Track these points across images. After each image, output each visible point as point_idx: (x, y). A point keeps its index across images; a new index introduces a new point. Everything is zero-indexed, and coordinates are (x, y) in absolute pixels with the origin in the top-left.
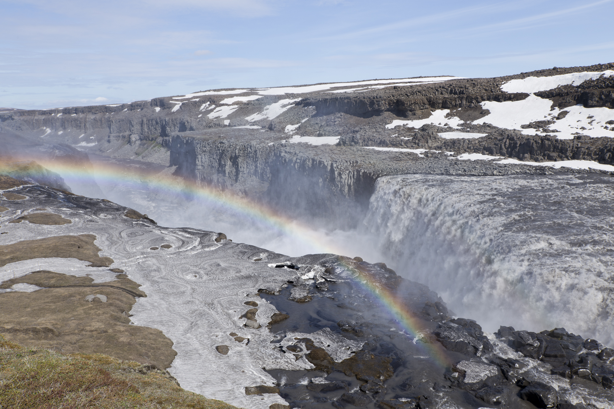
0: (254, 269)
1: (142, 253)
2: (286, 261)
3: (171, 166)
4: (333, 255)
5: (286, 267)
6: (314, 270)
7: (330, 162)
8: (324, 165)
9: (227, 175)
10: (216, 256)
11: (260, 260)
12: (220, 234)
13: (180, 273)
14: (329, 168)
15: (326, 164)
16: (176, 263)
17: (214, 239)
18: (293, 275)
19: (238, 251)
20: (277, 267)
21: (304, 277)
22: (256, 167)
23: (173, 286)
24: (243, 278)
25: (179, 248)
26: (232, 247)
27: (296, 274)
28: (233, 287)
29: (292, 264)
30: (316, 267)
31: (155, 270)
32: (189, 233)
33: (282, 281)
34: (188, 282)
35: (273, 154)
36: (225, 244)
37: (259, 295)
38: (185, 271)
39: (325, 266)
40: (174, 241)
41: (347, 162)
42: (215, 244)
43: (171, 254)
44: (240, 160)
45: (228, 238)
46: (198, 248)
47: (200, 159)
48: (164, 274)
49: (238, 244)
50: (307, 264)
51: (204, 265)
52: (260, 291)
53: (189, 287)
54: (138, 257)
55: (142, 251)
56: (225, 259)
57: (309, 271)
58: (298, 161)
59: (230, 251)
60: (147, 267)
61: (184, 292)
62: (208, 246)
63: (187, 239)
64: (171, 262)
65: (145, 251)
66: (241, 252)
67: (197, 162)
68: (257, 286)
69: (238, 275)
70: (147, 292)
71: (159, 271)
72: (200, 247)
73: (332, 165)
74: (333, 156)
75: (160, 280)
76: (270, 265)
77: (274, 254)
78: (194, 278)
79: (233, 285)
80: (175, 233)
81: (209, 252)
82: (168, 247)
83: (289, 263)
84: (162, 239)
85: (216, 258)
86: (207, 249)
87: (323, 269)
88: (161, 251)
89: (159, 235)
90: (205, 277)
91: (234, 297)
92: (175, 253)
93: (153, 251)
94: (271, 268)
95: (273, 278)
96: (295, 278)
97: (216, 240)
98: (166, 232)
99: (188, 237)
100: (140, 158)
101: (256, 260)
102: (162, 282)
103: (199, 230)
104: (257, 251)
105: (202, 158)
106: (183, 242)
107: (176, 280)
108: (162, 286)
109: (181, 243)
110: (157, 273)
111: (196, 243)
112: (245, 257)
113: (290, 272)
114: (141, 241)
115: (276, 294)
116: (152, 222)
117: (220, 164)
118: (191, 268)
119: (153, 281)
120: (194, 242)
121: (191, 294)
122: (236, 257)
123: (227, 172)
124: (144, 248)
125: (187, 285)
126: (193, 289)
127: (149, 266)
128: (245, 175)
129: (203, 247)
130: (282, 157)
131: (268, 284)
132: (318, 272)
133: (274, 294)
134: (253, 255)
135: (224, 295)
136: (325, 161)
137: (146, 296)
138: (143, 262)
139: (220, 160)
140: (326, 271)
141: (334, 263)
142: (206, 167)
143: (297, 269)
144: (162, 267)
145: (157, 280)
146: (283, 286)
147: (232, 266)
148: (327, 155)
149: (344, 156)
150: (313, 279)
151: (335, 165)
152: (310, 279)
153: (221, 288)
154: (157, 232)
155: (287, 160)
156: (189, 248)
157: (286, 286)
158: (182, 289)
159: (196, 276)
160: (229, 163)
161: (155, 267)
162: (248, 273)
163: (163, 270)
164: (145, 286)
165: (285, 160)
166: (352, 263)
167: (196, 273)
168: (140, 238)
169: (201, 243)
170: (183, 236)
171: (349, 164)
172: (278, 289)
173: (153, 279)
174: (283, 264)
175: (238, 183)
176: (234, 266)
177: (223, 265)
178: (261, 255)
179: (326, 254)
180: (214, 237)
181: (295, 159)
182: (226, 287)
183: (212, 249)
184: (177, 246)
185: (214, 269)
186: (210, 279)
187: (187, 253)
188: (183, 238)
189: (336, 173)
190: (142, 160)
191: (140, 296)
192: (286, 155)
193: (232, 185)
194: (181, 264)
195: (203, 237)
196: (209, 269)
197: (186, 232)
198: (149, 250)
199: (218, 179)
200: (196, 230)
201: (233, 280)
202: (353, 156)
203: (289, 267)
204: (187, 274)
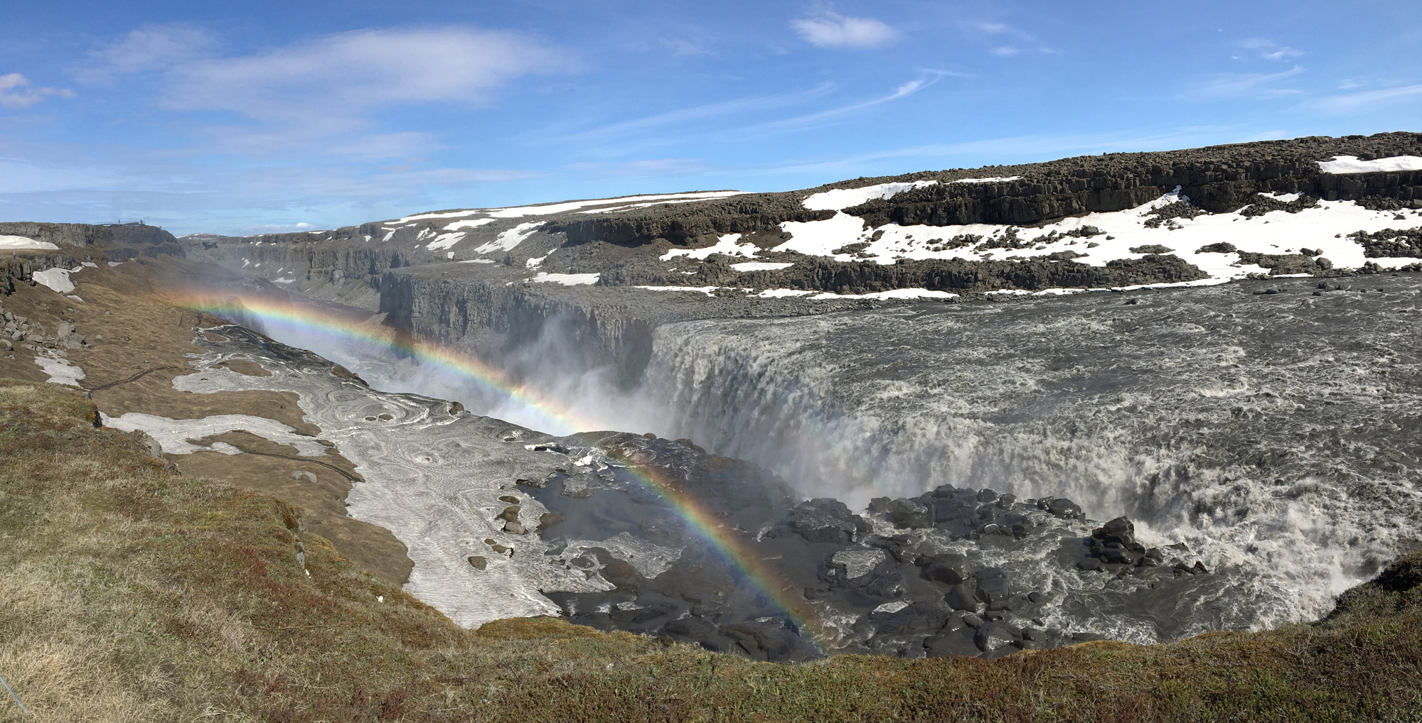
0: (507, 453)
1: (356, 424)
2: (549, 441)
3: (380, 312)
4: (616, 433)
5: (548, 450)
6: (591, 454)
7: (590, 308)
8: (582, 311)
9: (452, 325)
10: (453, 432)
11: (513, 439)
12: (455, 404)
13: (406, 453)
14: (589, 316)
15: (584, 310)
16: (400, 439)
17: (448, 410)
18: (563, 462)
19: (482, 426)
20: (537, 449)
21: (578, 464)
22: (490, 314)
23: (399, 471)
24: (492, 463)
25: (402, 420)
26: (473, 422)
27: (567, 459)
28: (481, 475)
29: (557, 445)
30: (594, 449)
31: (373, 448)
32: (414, 401)
33: (549, 469)
34: (418, 466)
35: (512, 297)
36: (463, 418)
37: (518, 488)
38: (414, 452)
39: (607, 449)
40: (396, 411)
41: (612, 307)
42: (450, 417)
43: (393, 428)
44: (469, 305)
45: (465, 409)
46: (427, 421)
47: (417, 304)
48: (385, 453)
49: (481, 418)
50: (580, 445)
51: (438, 444)
52: (519, 481)
53: (421, 474)
54: (351, 428)
55: (356, 420)
56: (466, 437)
57: (584, 455)
58: (547, 306)
59: (471, 427)
60: (363, 442)
61: (414, 480)
62: (441, 420)
63: (411, 409)
64: (393, 438)
65: (359, 420)
66: (486, 428)
67: (414, 308)
68: (514, 476)
69: (485, 459)
70: (365, 476)
71: (378, 450)
72: (429, 420)
73: (593, 311)
74: (593, 299)
75: (381, 461)
76: (527, 447)
77: (531, 431)
78: (426, 462)
79: (481, 473)
80: (395, 400)
81: (443, 427)
82: (389, 418)
83: (553, 444)
84: (380, 407)
85: (454, 436)
86: (439, 424)
87: (604, 452)
88: (380, 423)
89: (375, 402)
90: (441, 462)
91: (484, 489)
92: (398, 427)
93: (369, 422)
94: (530, 450)
95: (535, 465)
96: (567, 465)
97: (450, 411)
98: (384, 399)
99: (412, 406)
100: (342, 301)
101: (507, 440)
102: (384, 464)
103: (427, 398)
104: (508, 427)
105: (419, 302)
106: (408, 413)
107: (403, 463)
108: (385, 469)
109: (404, 413)
110: (376, 452)
111: (425, 415)
112: (493, 436)
113: (557, 456)
114: (354, 407)
115: (542, 486)
116: (364, 383)
117: (443, 311)
118: (421, 448)
119: (372, 461)
120: (422, 413)
121: (425, 483)
122: (480, 434)
123: (451, 321)
124: (358, 417)
125: (418, 470)
126: (426, 476)
127: (365, 441)
128: (476, 326)
129: (434, 421)
130: (526, 301)
131: (529, 473)
132: (597, 456)
133: (539, 486)
134: (503, 433)
135: (470, 486)
136: (583, 307)
137: (364, 481)
138: (357, 435)
139: (443, 306)
140: (609, 455)
141: (619, 443)
142: (425, 315)
143: (567, 452)
144: (383, 444)
145: (376, 460)
146: (551, 476)
147: (477, 446)
148: (584, 299)
149: (608, 300)
150: (591, 465)
151: (596, 312)
152: (585, 465)
153: (465, 476)
154: (373, 397)
155: (533, 306)
156: (415, 421)
157: (554, 475)
158: (412, 476)
159: (428, 459)
160: (454, 309)
161: (372, 444)
162: (499, 457)
163: (384, 449)
164: (361, 468)
165: (530, 305)
166: (644, 441)
167: (428, 454)
168: (352, 403)
169: (430, 415)
170: (407, 405)
171: (615, 309)
172: (544, 480)
173: (371, 459)
174: (544, 445)
175: (466, 336)
176: (479, 447)
177: (464, 445)
178: (514, 432)
179: (605, 432)
180: (448, 408)
181: (542, 303)
182: (472, 475)
183: (447, 423)
184: (399, 417)
185: (452, 450)
186: (449, 465)
187: (414, 427)
188: (406, 407)
189: (599, 322)
190: (345, 304)
191: (357, 480)
192: (530, 298)
193: (458, 339)
194: (407, 442)
195: (433, 406)
196: (445, 450)
197: (410, 399)
198: (364, 420)
199: (440, 330)
200: (423, 397)
201: (480, 466)
202: (620, 299)
203: (552, 449)
204: (416, 456)
